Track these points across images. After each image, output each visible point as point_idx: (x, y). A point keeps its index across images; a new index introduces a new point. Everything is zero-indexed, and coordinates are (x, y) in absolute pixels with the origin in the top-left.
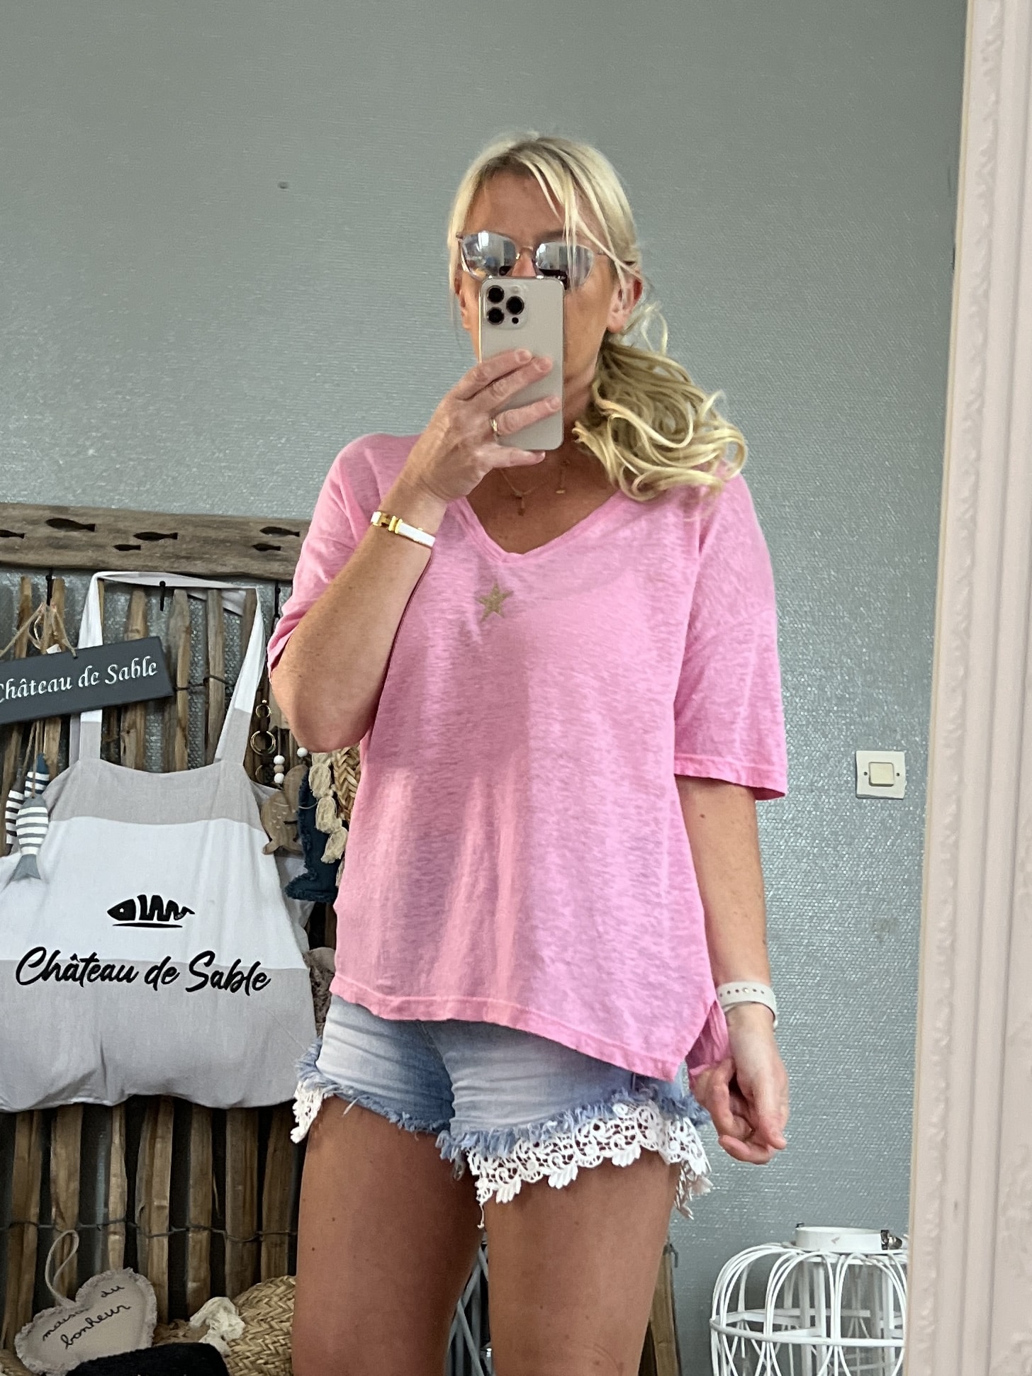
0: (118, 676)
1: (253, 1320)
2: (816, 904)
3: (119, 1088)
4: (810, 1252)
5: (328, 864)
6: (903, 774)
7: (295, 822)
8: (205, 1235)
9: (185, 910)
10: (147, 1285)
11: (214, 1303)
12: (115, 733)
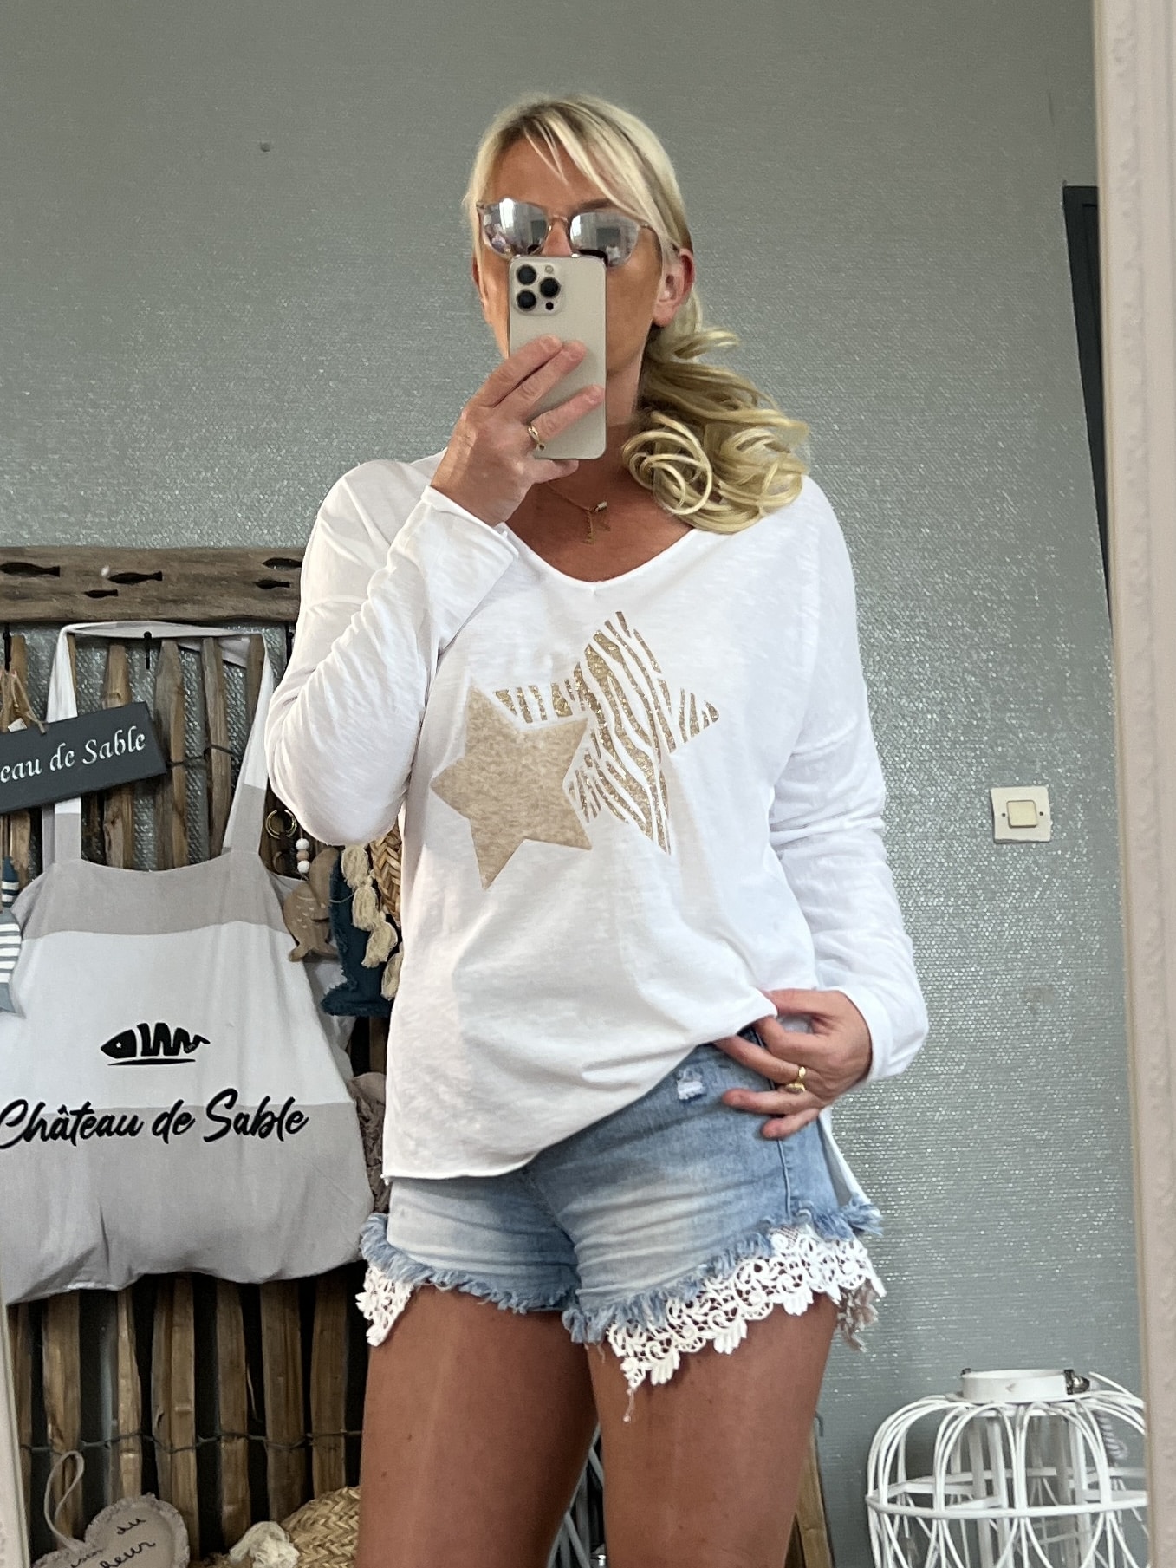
0: (98, 753)
1: (308, 1546)
2: (956, 974)
3: (126, 1267)
4: (981, 1405)
5: (371, 968)
6: (1047, 812)
7: (326, 920)
8: (240, 1444)
9: (198, 1039)
10: (174, 1515)
11: (256, 1531)
12: (97, 824)
